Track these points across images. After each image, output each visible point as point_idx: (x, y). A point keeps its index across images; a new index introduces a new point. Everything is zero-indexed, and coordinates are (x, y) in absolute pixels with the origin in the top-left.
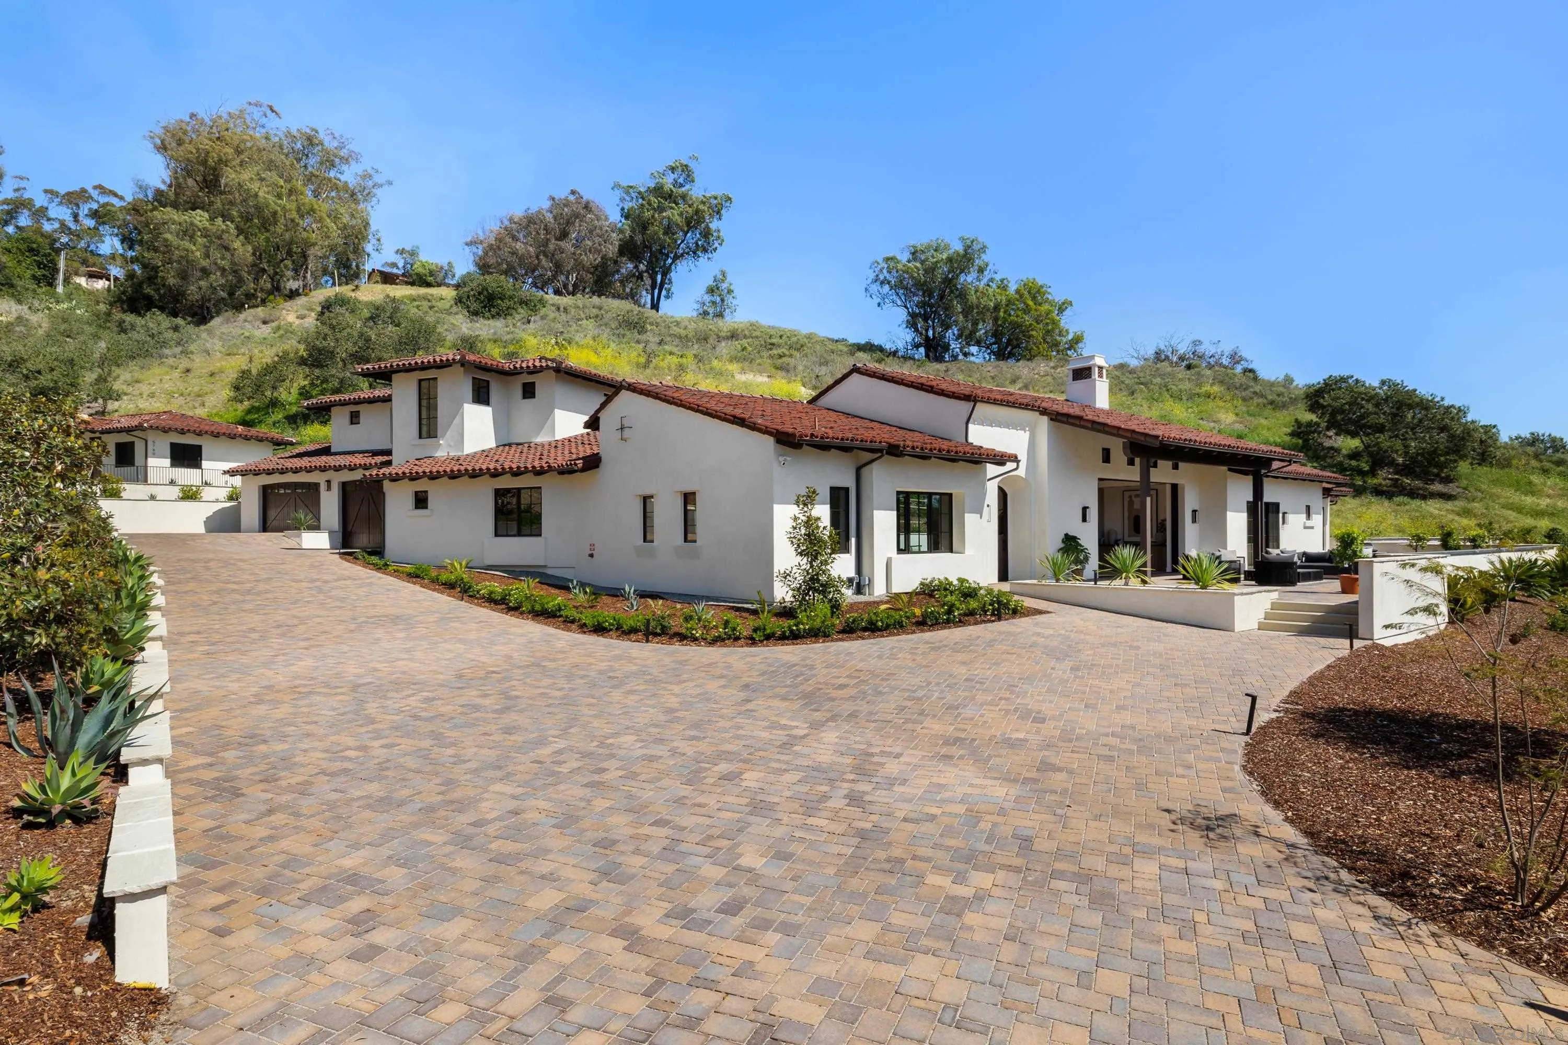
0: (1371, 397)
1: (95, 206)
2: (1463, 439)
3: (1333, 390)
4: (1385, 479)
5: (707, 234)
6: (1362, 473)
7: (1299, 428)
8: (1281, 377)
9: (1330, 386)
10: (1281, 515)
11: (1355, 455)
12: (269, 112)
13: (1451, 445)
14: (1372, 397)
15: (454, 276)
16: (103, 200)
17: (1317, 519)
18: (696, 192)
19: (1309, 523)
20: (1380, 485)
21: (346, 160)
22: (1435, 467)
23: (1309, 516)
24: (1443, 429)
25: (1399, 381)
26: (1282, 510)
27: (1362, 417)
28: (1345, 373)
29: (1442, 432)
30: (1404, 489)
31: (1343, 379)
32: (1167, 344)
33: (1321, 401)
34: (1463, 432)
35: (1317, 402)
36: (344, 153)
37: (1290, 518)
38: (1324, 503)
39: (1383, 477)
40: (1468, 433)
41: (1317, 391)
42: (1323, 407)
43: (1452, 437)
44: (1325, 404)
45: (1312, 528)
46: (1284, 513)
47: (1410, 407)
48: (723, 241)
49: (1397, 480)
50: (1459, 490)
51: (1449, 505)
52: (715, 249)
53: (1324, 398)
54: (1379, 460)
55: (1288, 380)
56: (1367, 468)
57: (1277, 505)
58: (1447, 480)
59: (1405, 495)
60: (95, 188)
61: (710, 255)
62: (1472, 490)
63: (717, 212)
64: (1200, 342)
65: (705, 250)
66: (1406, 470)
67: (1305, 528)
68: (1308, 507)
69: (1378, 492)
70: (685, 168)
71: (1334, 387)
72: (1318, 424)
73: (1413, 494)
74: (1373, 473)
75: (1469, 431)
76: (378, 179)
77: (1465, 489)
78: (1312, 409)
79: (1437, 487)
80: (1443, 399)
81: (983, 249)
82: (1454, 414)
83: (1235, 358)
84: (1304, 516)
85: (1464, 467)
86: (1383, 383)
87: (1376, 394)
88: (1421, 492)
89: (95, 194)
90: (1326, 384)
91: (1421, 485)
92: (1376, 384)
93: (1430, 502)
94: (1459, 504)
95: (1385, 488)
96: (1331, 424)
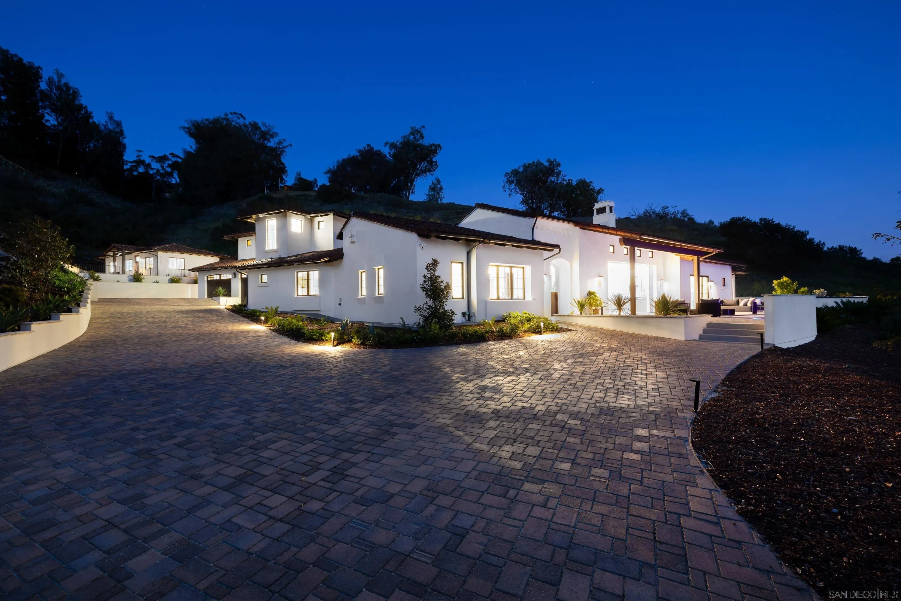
0: (755, 227)
1: (170, 162)
5: (431, 162)
8: (707, 221)
12: (240, 117)
15: (317, 186)
16: (174, 159)
17: (729, 285)
18: (426, 142)
21: (272, 136)
23: (724, 284)
25: (770, 219)
26: (710, 279)
28: (741, 216)
31: (740, 219)
32: (650, 209)
36: (271, 133)
38: (732, 278)
42: (731, 234)
44: (731, 232)
48: (438, 166)
52: (434, 170)
53: (730, 229)
55: (711, 222)
60: (170, 154)
61: (432, 173)
63: (435, 152)
64: (667, 207)
65: (430, 171)
68: (724, 279)
70: (419, 132)
76: (285, 144)
80: (794, 227)
81: (559, 165)
82: (801, 234)
83: (684, 213)
86: (761, 220)
89: (170, 157)
92: (757, 220)
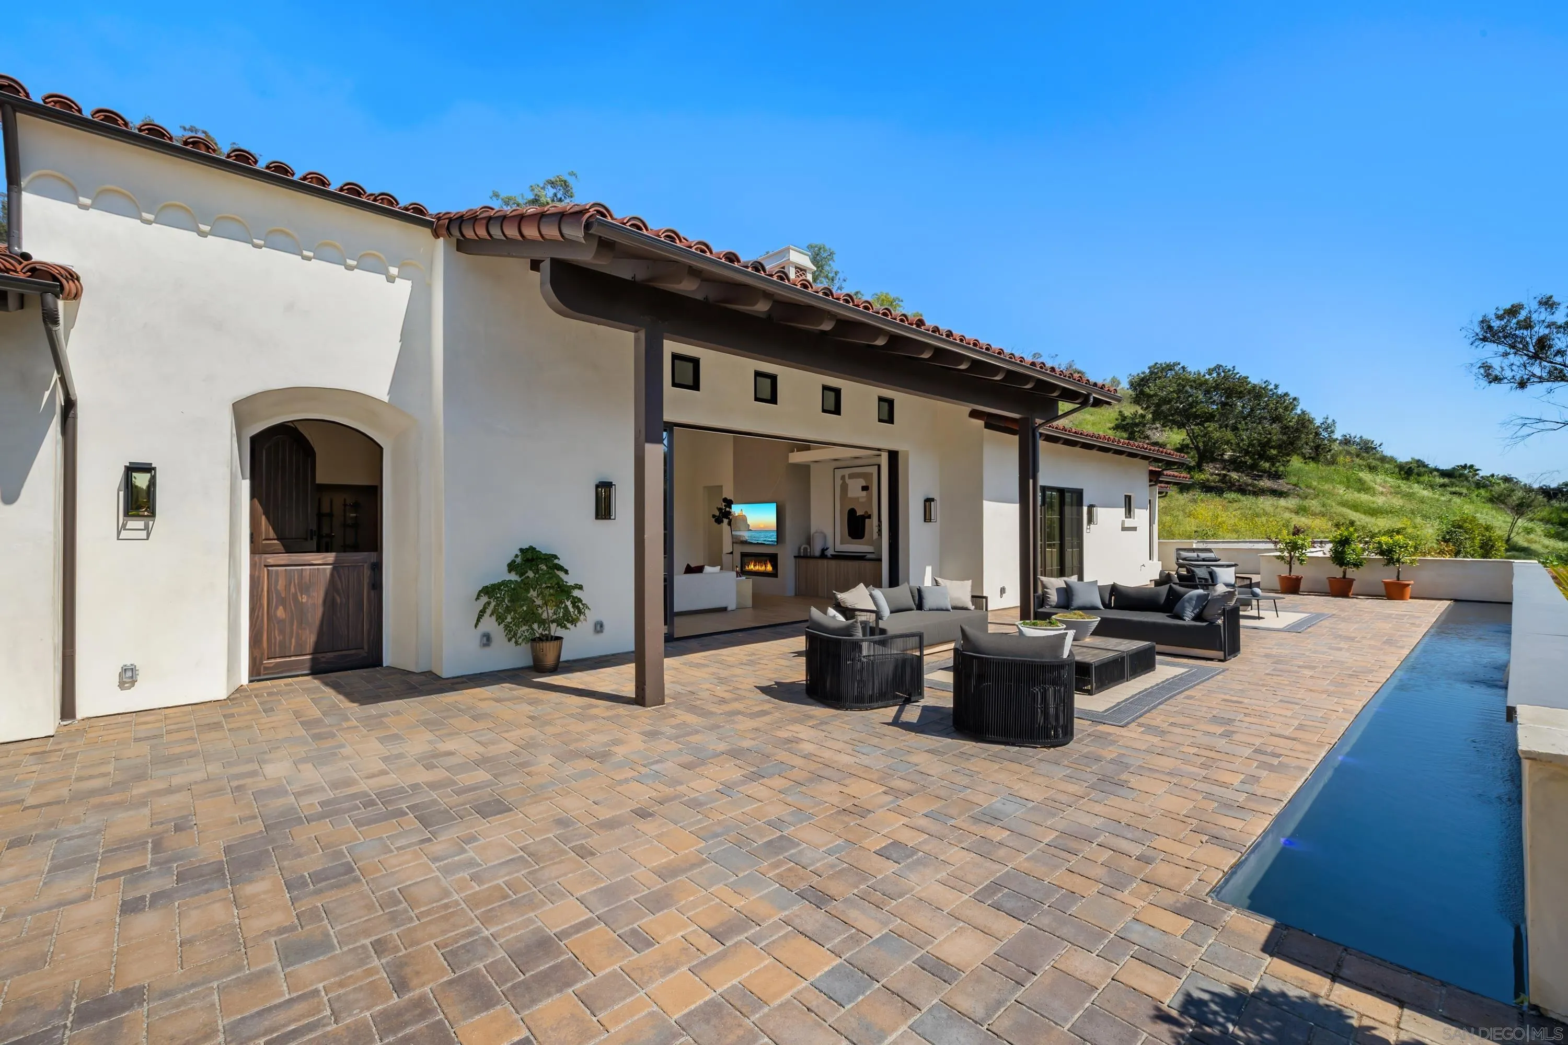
0: (1199, 383)
2: (1297, 430)
3: (1160, 378)
4: (1212, 474)
6: (1190, 469)
7: (1123, 420)
9: (1157, 373)
10: (1085, 509)
11: (1182, 449)
13: (1285, 438)
14: (1201, 385)
17: (1141, 516)
19: (1129, 523)
20: (1208, 480)
22: (1267, 461)
23: (1129, 513)
24: (1276, 419)
25: (1229, 368)
26: (1086, 501)
27: (1191, 405)
28: (1171, 360)
29: (1274, 422)
30: (1233, 485)
31: (1170, 367)
33: (1147, 390)
34: (1297, 422)
35: (1142, 392)
37: (1100, 512)
38: (1151, 494)
39: (1210, 472)
40: (1303, 424)
41: (1142, 380)
42: (1149, 396)
43: (1285, 429)
44: (1152, 393)
45: (1134, 529)
46: (1091, 507)
47: (1240, 396)
49: (1225, 475)
50: (1289, 486)
51: (1282, 502)
53: (1149, 387)
54: (1206, 455)
56: (1193, 464)
57: (1079, 494)
58: (1276, 476)
59: (1235, 491)
62: (1302, 486)
66: (1235, 464)
67: (1124, 529)
68: (1128, 499)
69: (1207, 488)
71: (1160, 374)
72: (1143, 416)
73: (1242, 490)
74: (1199, 467)
75: (1304, 422)
77: (1295, 485)
78: (1137, 401)
79: (1266, 483)
80: (1276, 387)
82: (1285, 403)
84: (1122, 511)
85: (1296, 462)
86: (1212, 369)
87: (1206, 381)
88: (1250, 488)
90: (1151, 373)
91: (1250, 481)
92: (1204, 371)
93: (1261, 499)
94: (1291, 502)
95: (1213, 484)
96: (1157, 416)
